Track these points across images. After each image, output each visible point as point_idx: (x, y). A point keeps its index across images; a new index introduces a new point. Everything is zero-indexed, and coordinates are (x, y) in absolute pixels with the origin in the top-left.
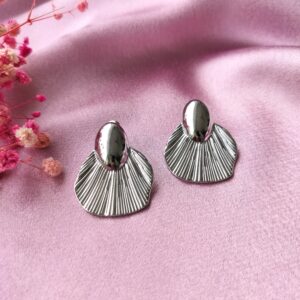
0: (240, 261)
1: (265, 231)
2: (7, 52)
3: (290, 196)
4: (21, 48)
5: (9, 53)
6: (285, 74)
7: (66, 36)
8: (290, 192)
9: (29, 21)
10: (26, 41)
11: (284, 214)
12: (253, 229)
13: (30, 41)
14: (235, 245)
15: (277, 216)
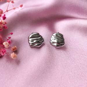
0: (64, 85)
1: (72, 76)
2: (1, 21)
3: (80, 65)
4: (3, 17)
5: (2, 21)
6: (80, 27)
7: (16, 12)
8: (80, 64)
9: (7, 11)
10: (5, 15)
11: (78, 71)
12: (69, 75)
13: (6, 15)
14: (63, 80)
15: (76, 71)
